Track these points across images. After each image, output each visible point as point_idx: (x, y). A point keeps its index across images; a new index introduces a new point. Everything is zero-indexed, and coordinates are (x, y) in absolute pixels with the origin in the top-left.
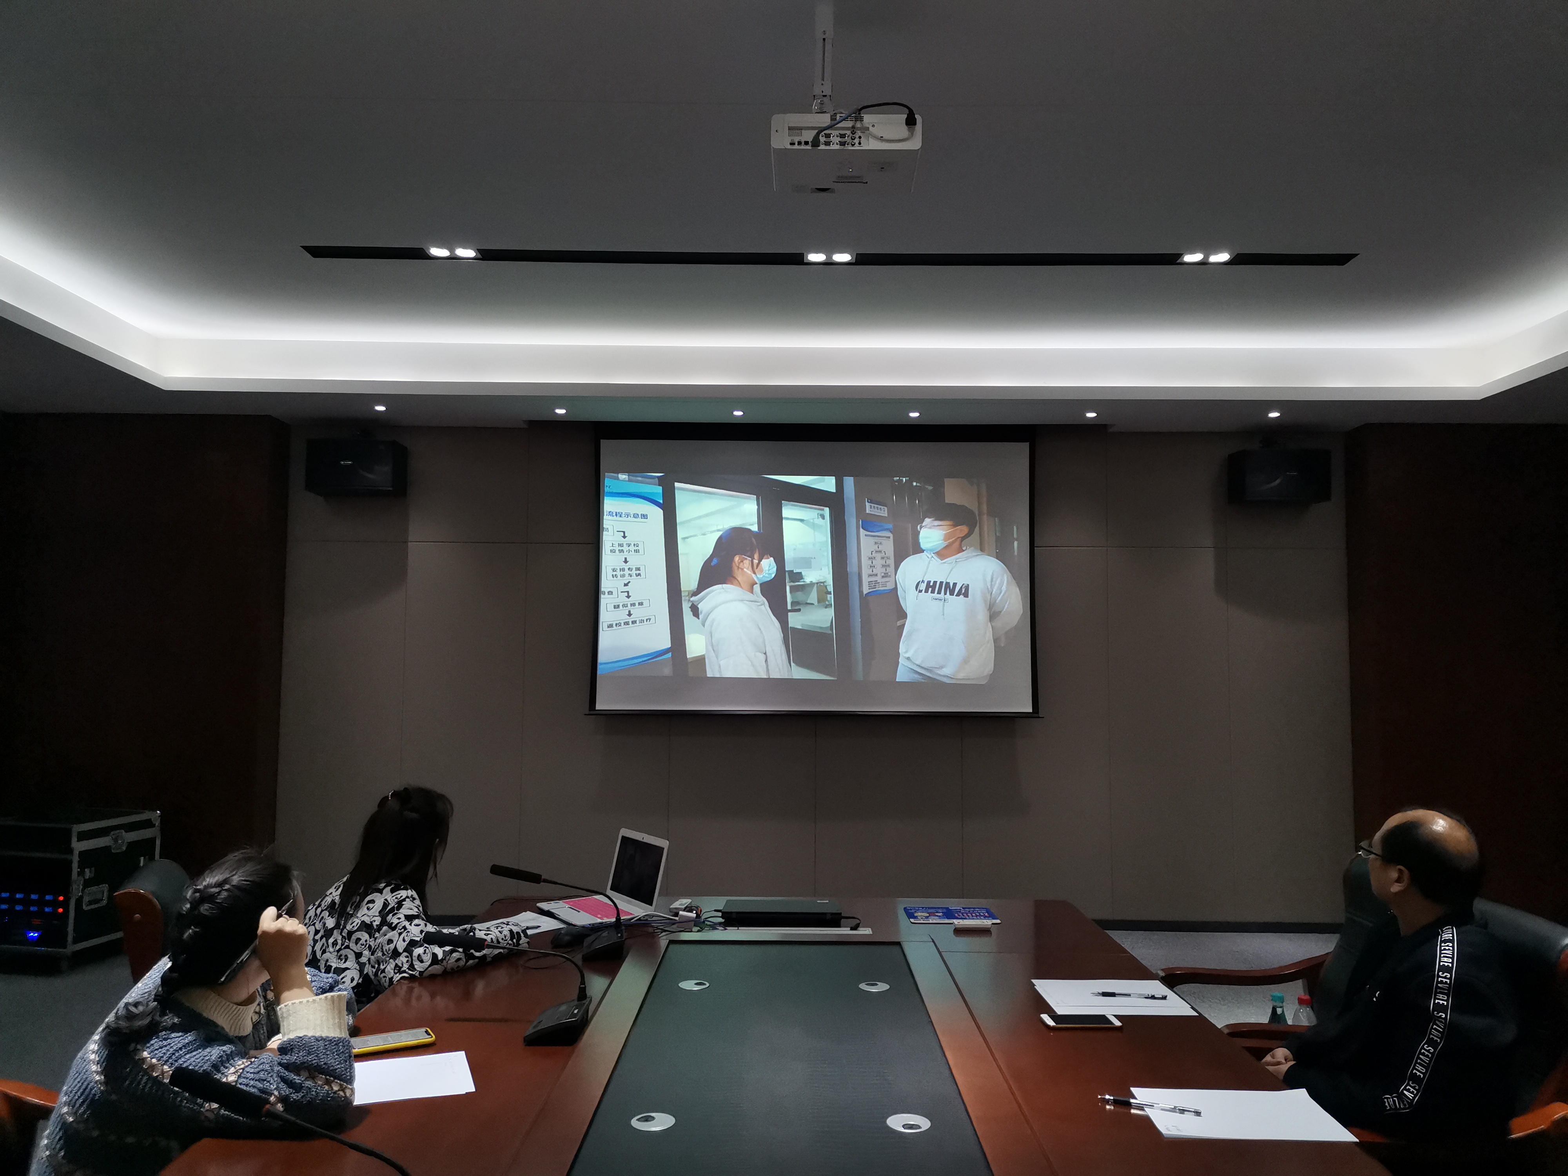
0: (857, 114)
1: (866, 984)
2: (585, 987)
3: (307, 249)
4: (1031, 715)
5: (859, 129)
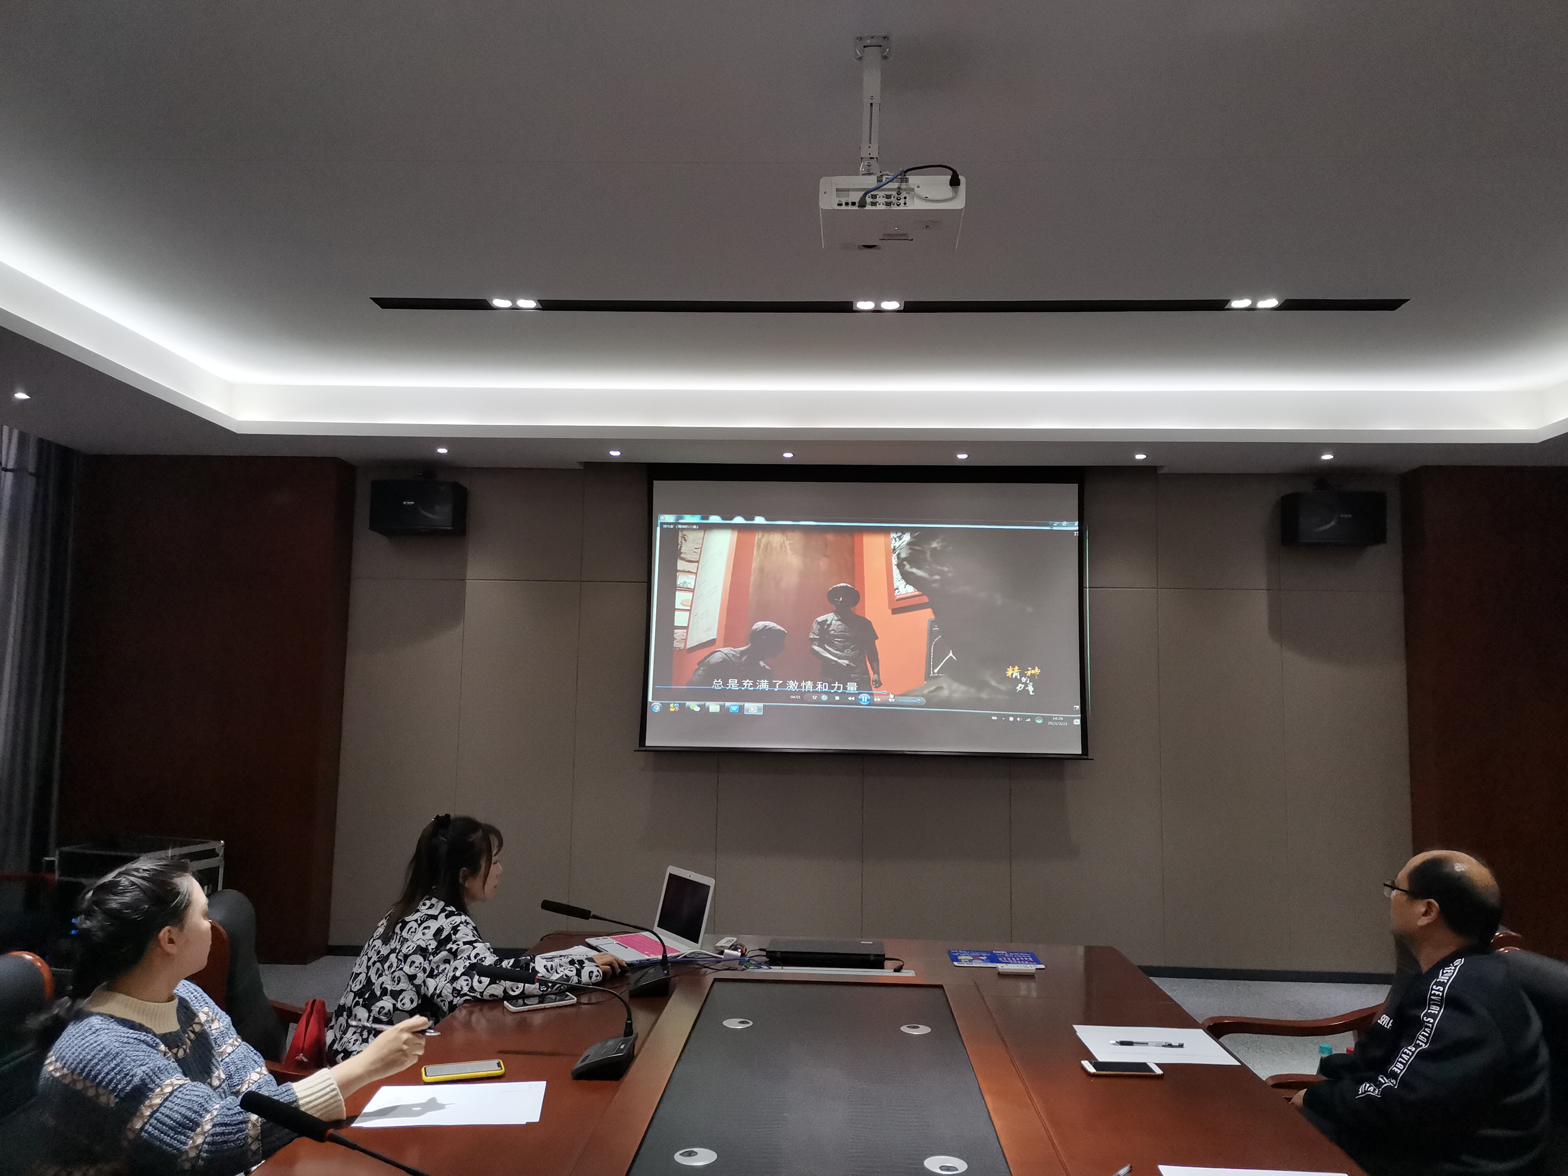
0: (903, 176)
1: (908, 1027)
2: (631, 1023)
3: (376, 300)
4: (1080, 757)
5: (905, 190)
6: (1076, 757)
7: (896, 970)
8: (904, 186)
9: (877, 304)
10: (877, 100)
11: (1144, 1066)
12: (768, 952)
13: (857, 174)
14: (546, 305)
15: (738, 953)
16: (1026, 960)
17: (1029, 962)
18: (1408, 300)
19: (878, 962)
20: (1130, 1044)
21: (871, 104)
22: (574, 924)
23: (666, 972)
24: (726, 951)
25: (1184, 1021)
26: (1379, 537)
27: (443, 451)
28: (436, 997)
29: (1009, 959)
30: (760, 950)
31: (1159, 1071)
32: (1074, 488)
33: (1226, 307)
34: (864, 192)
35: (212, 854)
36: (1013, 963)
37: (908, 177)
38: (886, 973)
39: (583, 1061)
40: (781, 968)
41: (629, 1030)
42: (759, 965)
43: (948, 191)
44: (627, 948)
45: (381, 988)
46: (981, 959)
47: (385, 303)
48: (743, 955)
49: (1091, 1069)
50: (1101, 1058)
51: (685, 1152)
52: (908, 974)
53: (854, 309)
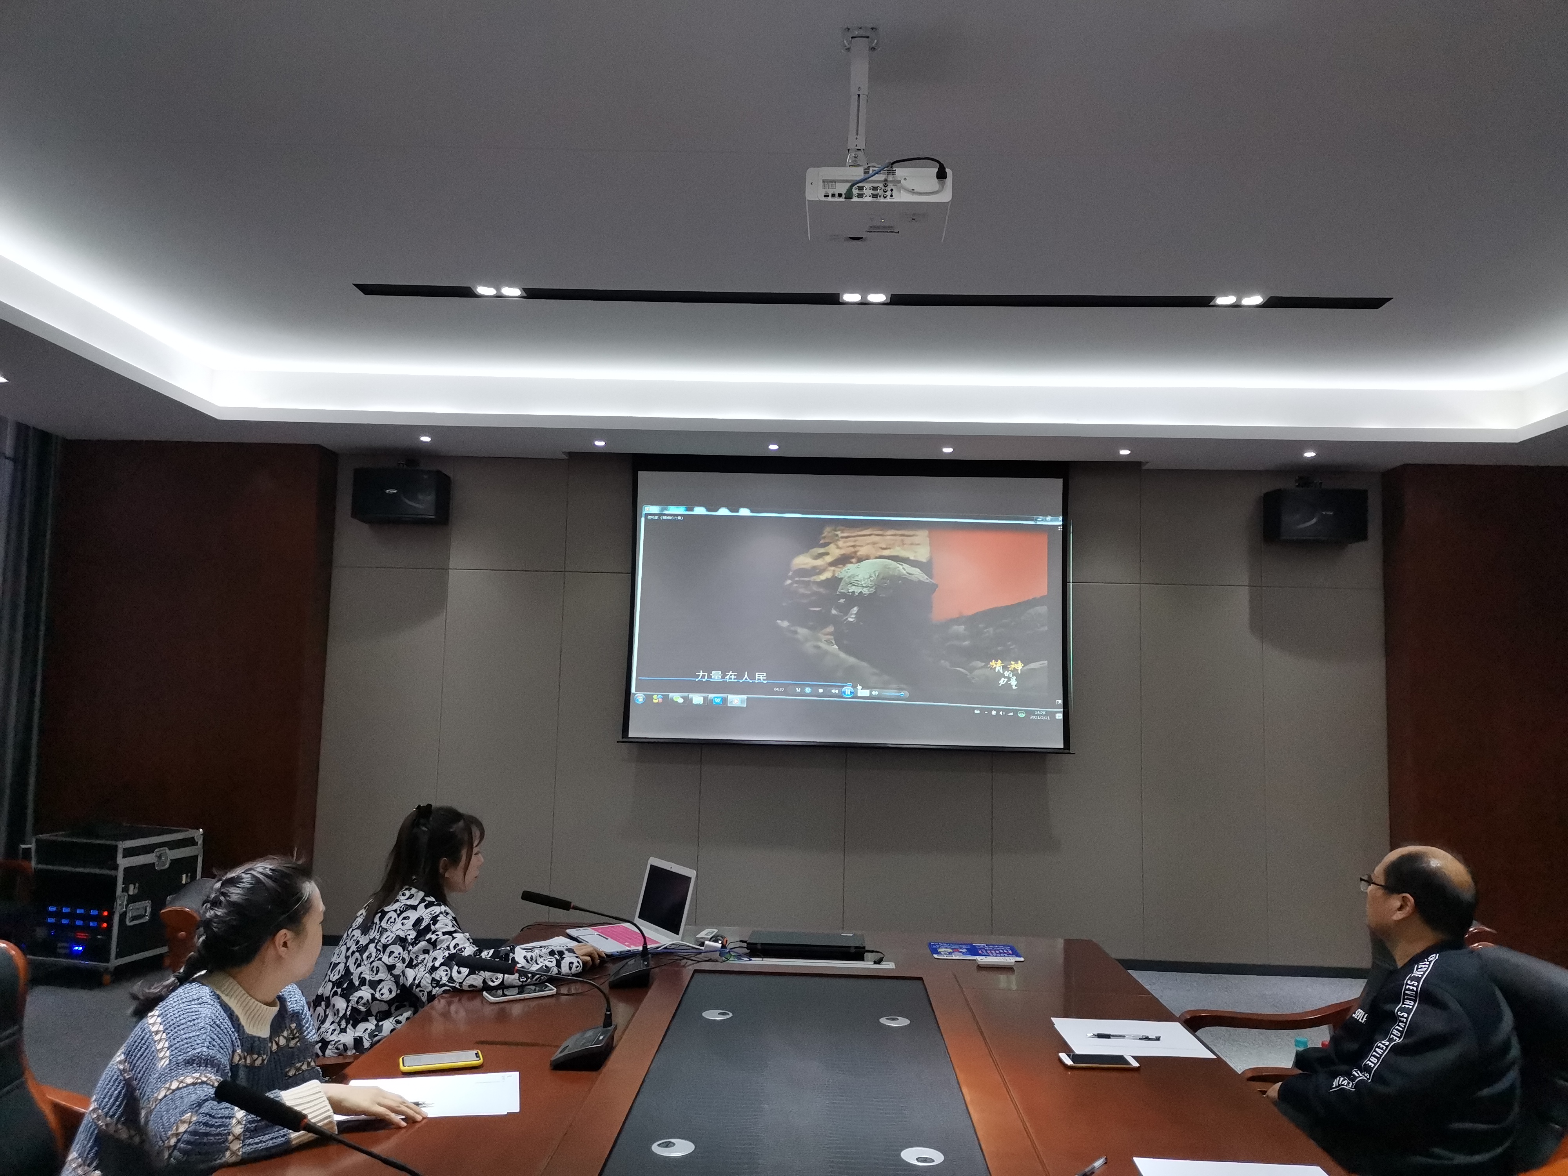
0: (890, 168)
1: (887, 1019)
2: (611, 1014)
3: (359, 286)
4: (1061, 751)
5: (891, 182)
6: (1056, 751)
7: (875, 963)
8: (890, 178)
9: (864, 297)
10: (864, 91)
11: (1120, 1059)
12: (748, 944)
13: (844, 165)
14: (531, 294)
15: (718, 945)
16: (1005, 953)
17: (1009, 954)
18: (1391, 299)
19: (858, 954)
20: (1107, 1036)
21: (859, 95)
22: (557, 915)
23: (646, 963)
24: (707, 942)
25: (1160, 1013)
26: (1361, 535)
27: (426, 439)
28: (415, 987)
29: (988, 951)
30: (741, 941)
31: (1135, 1064)
32: (1059, 482)
33: (1211, 304)
34: (850, 184)
35: (191, 842)
36: (993, 956)
37: (894, 169)
38: (866, 965)
39: (561, 1052)
40: (761, 959)
41: (608, 1021)
42: (739, 957)
43: (934, 183)
44: (607, 939)
45: (359, 977)
46: (961, 952)
47: (368, 290)
48: (723, 946)
49: (1069, 1062)
50: (1078, 1051)
51: (663, 1143)
52: (888, 966)
53: (840, 301)
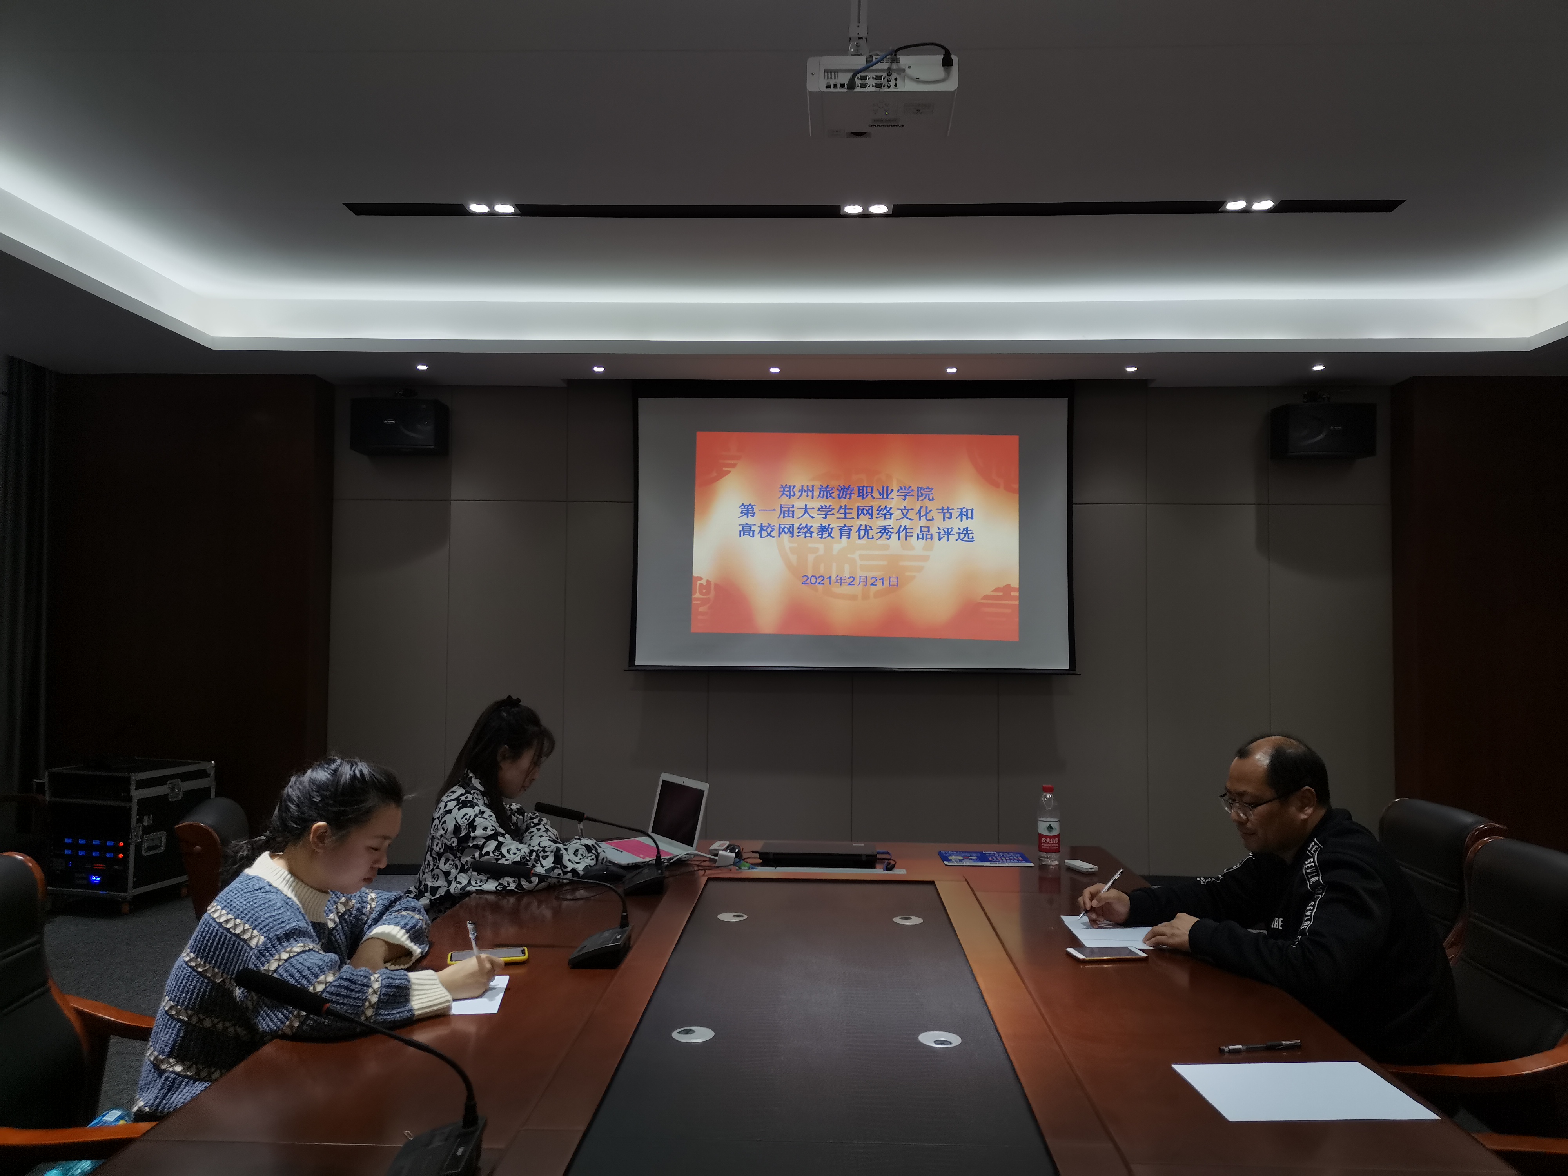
0: (894, 56)
1: (900, 918)
2: (627, 915)
3: (350, 206)
4: (1067, 672)
5: (895, 70)
6: (1063, 672)
7: (888, 869)
8: (894, 66)
9: (866, 208)
11: (1127, 951)
12: (762, 854)
13: (846, 54)
14: (524, 210)
15: (733, 855)
16: (1015, 860)
17: (1019, 860)
18: (1405, 201)
19: (869, 862)
23: (660, 871)
24: (721, 853)
26: (1370, 451)
27: (422, 367)
29: (999, 858)
30: (753, 852)
31: (1143, 955)
32: (1063, 403)
33: (1220, 209)
34: (852, 74)
35: (203, 774)
37: (898, 56)
38: (878, 872)
39: (579, 951)
40: (774, 868)
41: (624, 922)
42: (753, 866)
43: (940, 72)
44: (621, 852)
46: (971, 859)
47: (359, 209)
48: (737, 856)
49: (1079, 955)
50: (1089, 946)
51: (683, 1030)
52: (899, 872)
53: (842, 213)
